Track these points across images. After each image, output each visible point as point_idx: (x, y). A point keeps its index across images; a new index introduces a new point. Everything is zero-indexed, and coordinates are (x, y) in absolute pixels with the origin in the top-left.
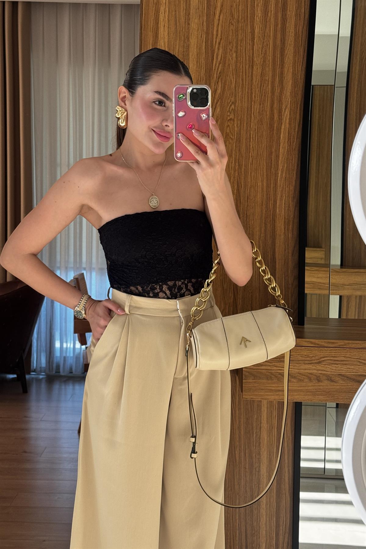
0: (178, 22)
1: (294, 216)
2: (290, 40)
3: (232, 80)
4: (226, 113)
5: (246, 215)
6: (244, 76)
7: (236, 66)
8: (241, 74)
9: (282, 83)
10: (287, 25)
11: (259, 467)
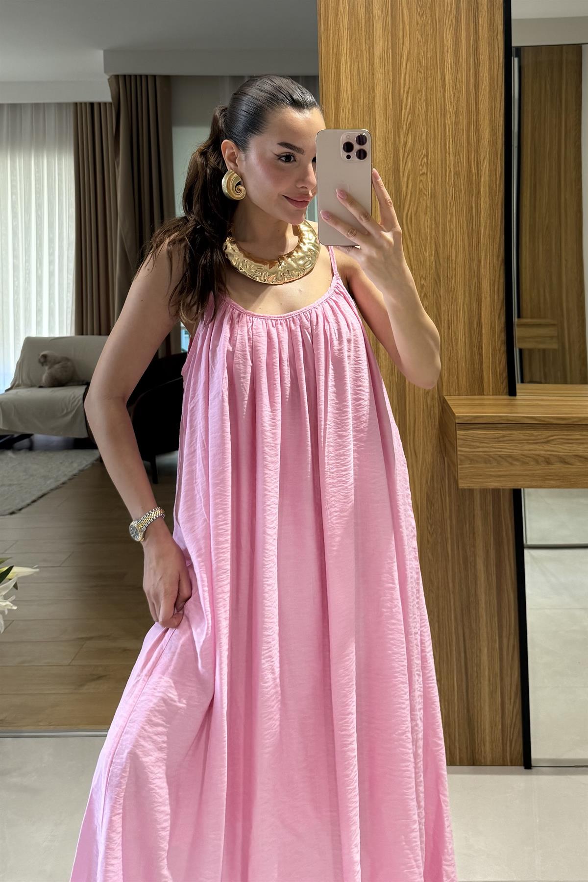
0: (361, 72)
1: (500, 276)
2: (484, 85)
3: (423, 131)
4: (418, 167)
5: (446, 278)
6: (436, 126)
7: (427, 116)
8: (432, 123)
9: (479, 132)
10: (481, 69)
11: (475, 560)
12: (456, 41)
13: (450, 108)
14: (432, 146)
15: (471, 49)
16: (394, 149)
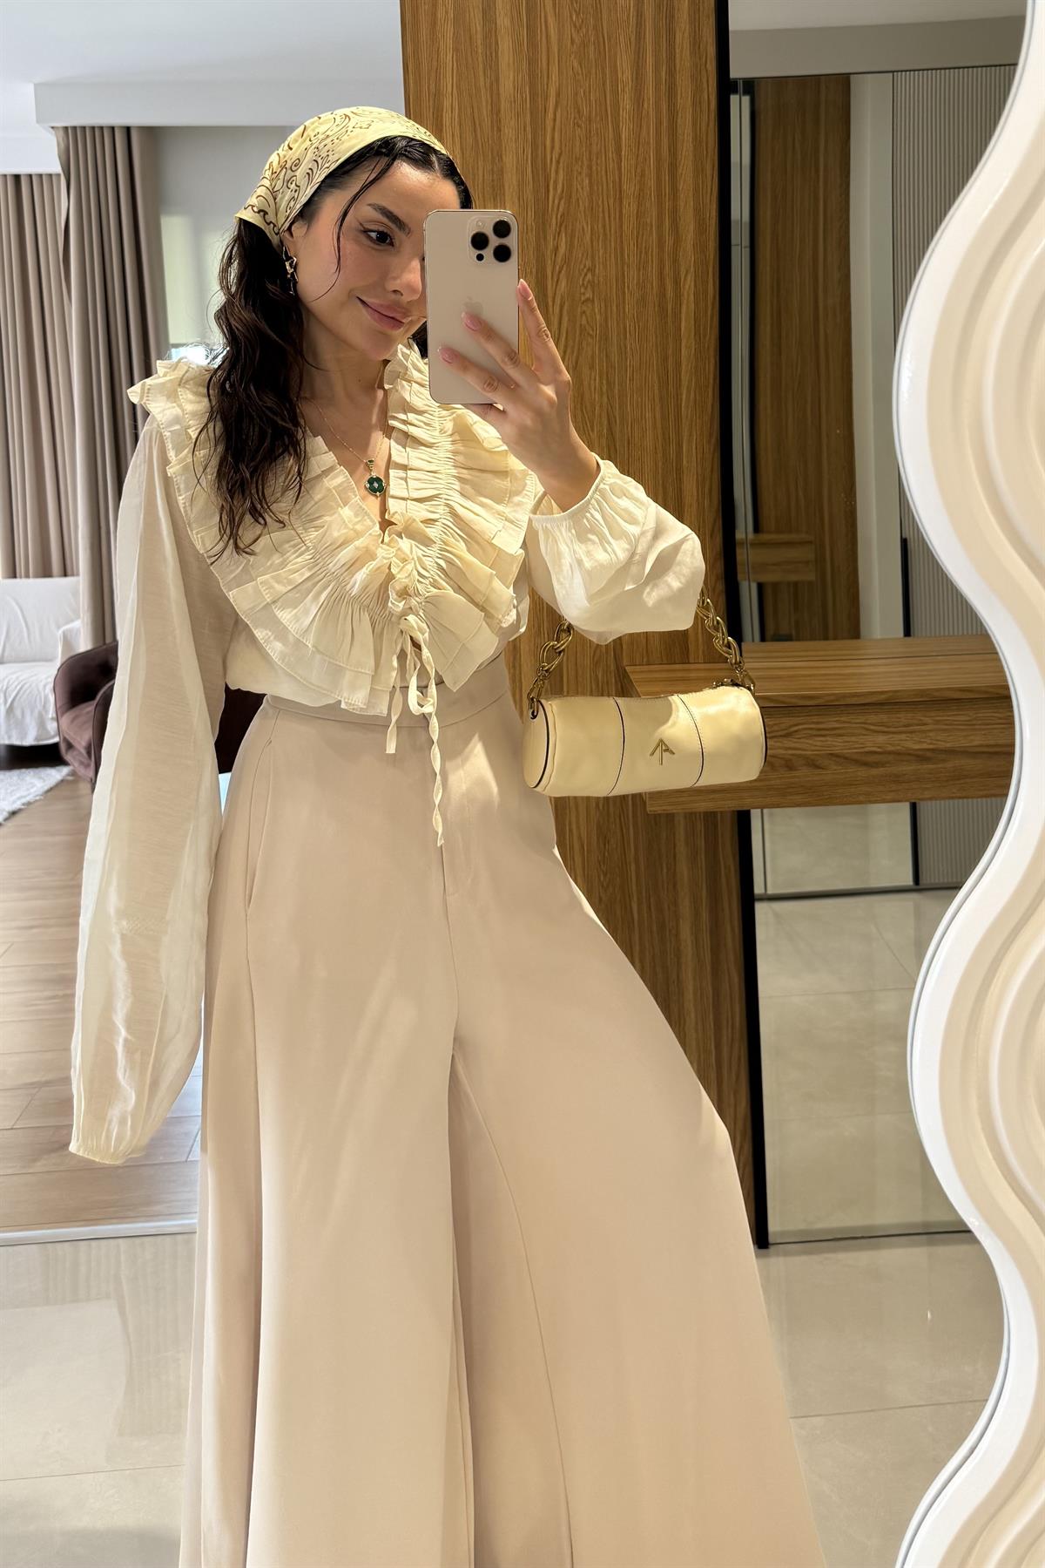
0: (477, 125)
1: (712, 468)
2: (684, 148)
3: (585, 227)
4: (578, 289)
6: (607, 222)
7: (591, 201)
8: (601, 215)
9: (677, 228)
10: (679, 121)
12: (637, 74)
13: (630, 188)
14: (601, 252)
15: (663, 87)
16: (537, 261)
